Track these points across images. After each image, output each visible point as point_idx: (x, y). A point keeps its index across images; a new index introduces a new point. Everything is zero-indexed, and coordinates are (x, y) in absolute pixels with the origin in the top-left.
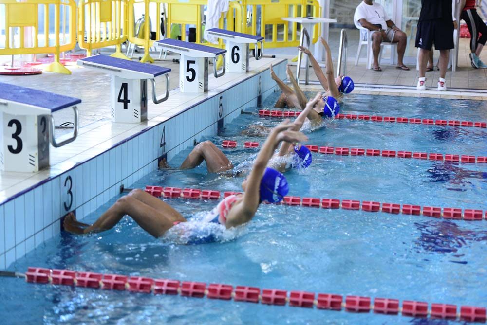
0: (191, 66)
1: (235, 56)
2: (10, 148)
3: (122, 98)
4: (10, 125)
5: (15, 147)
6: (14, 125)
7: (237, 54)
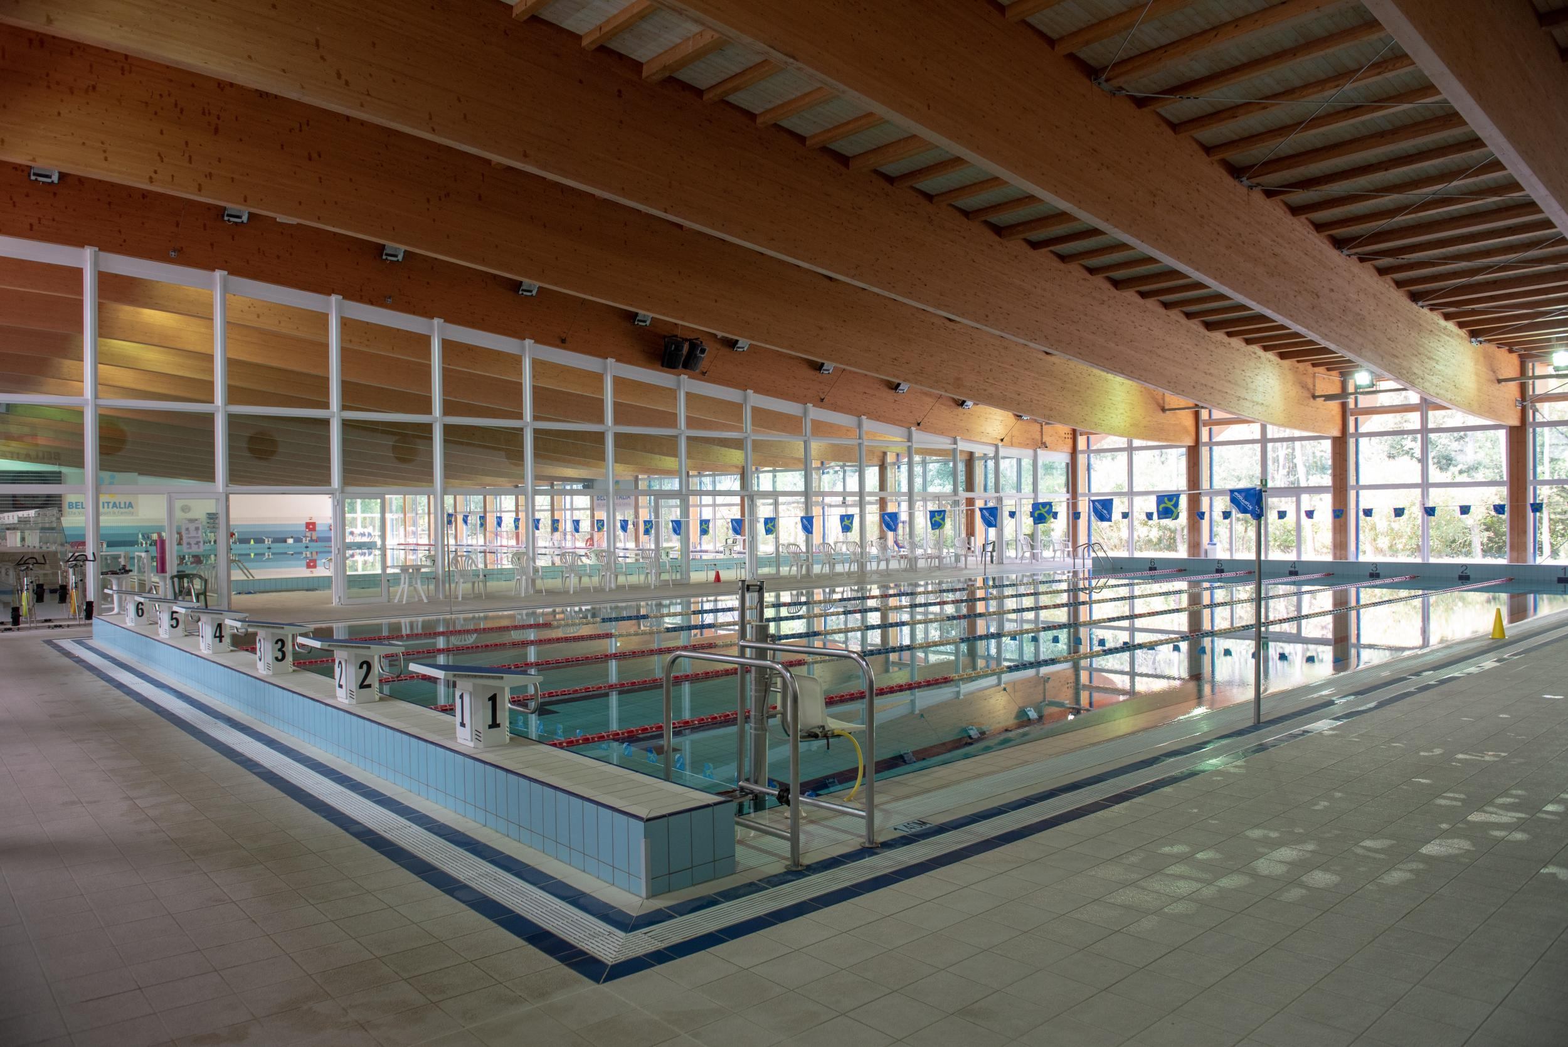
0: (175, 615)
1: (140, 611)
2: (277, 659)
3: (218, 634)
4: (277, 643)
5: (280, 658)
6: (280, 643)
7: (142, 609)
